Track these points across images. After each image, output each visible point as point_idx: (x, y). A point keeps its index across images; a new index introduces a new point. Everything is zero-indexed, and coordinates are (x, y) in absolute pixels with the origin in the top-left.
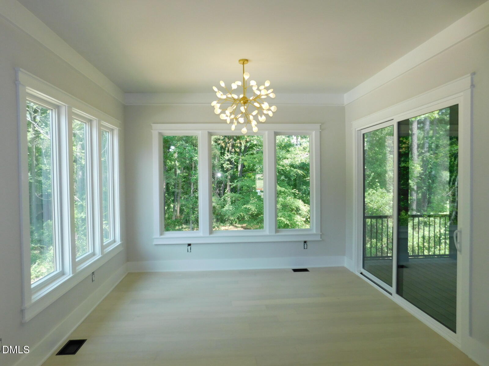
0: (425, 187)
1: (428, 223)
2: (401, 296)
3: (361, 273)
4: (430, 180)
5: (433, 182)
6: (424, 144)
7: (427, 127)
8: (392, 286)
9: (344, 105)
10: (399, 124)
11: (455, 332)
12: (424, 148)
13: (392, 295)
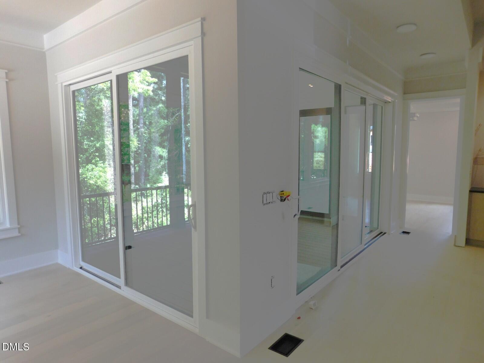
0: (142, 161)
1: (146, 194)
2: (132, 287)
3: (81, 268)
4: (146, 154)
5: (149, 156)
6: (139, 120)
7: (141, 104)
8: (120, 278)
9: (44, 50)
10: (118, 77)
11: (192, 316)
12: (140, 124)
13: (120, 289)
